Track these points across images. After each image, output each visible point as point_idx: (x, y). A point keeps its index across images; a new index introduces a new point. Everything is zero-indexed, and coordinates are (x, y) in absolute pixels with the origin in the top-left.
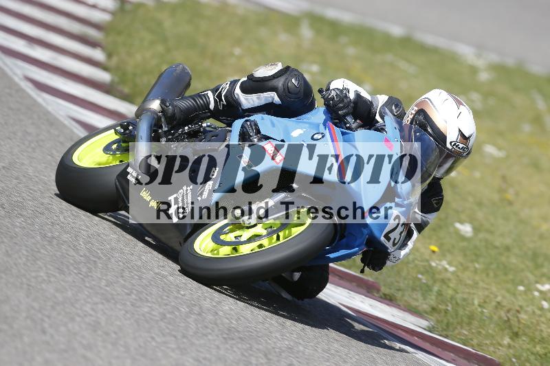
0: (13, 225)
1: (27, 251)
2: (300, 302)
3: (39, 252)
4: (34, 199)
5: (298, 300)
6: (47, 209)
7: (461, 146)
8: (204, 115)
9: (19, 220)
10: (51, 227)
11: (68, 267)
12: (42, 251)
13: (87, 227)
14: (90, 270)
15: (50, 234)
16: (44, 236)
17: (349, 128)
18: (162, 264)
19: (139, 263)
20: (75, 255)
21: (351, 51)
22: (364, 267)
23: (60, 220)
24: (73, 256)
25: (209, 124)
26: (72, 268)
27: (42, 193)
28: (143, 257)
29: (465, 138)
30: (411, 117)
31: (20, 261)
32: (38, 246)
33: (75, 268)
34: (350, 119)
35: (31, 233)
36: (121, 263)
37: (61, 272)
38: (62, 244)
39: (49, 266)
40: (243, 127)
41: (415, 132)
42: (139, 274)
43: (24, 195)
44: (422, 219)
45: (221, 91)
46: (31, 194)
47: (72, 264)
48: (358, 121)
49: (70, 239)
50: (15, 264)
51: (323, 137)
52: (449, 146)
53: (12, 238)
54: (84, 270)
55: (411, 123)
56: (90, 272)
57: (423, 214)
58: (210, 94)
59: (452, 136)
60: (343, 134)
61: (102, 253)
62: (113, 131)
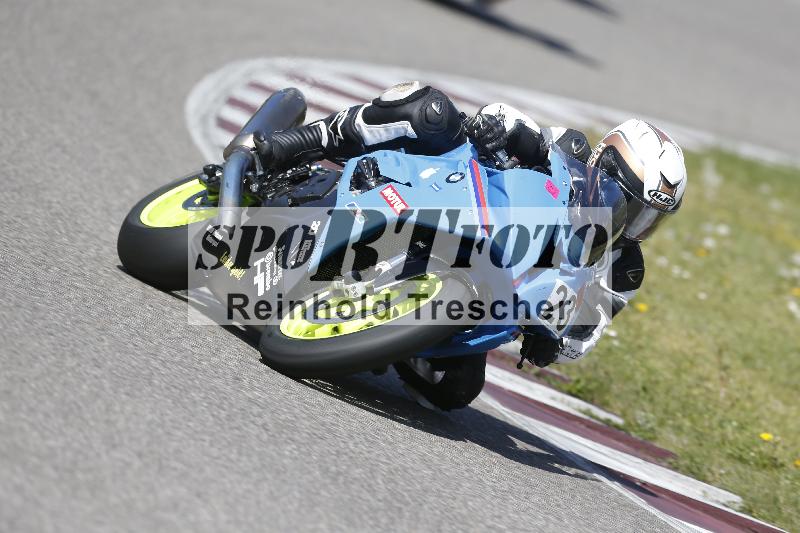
0: (279, 454)
1: (300, 492)
2: (445, 413)
3: (318, 494)
4: (311, 417)
5: (443, 410)
6: (329, 431)
7: (664, 196)
8: (313, 155)
9: (289, 448)
10: (335, 457)
11: (360, 517)
12: (323, 493)
13: (389, 458)
14: (392, 521)
15: (333, 469)
16: (326, 471)
17: (499, 167)
18: (496, 513)
19: (464, 511)
20: (370, 498)
21: (776, 205)
22: (522, 359)
23: (348, 448)
24: (368, 501)
25: (320, 166)
26: (365, 517)
27: (323, 408)
28: (470, 503)
29: (670, 187)
30: (597, 157)
31: (290, 507)
32: (317, 485)
33: (371, 518)
34: (501, 155)
35: (306, 465)
36: (437, 512)
37: (351, 523)
38: (351, 483)
39: (332, 515)
40: (358, 166)
41: (602, 178)
42: (465, 527)
43: (297, 411)
44: (614, 300)
45: (336, 122)
46: (307, 409)
47: (366, 513)
48: (513, 158)
49: (363, 476)
50: (284, 512)
51: (462, 178)
52: (646, 196)
53: (278, 472)
54: (384, 520)
55: (597, 165)
56: (393, 523)
57: (616, 293)
58: (323, 126)
59: (651, 183)
60: (490, 174)
61: (410, 496)
62: (197, 181)
